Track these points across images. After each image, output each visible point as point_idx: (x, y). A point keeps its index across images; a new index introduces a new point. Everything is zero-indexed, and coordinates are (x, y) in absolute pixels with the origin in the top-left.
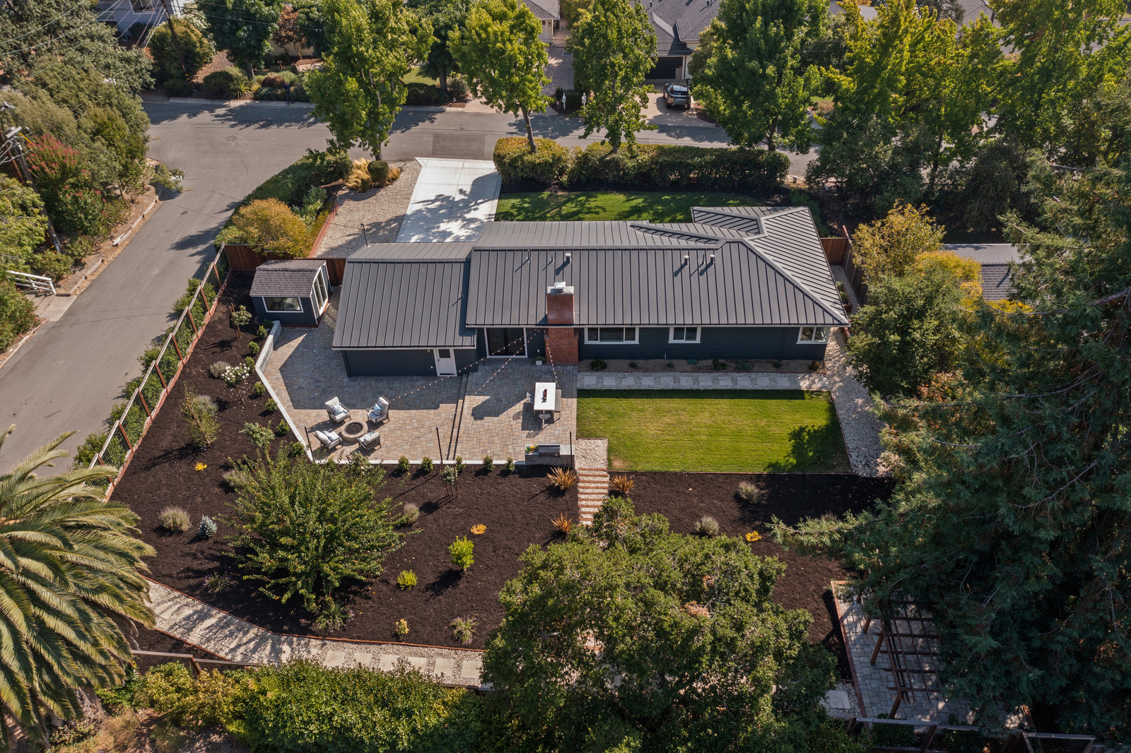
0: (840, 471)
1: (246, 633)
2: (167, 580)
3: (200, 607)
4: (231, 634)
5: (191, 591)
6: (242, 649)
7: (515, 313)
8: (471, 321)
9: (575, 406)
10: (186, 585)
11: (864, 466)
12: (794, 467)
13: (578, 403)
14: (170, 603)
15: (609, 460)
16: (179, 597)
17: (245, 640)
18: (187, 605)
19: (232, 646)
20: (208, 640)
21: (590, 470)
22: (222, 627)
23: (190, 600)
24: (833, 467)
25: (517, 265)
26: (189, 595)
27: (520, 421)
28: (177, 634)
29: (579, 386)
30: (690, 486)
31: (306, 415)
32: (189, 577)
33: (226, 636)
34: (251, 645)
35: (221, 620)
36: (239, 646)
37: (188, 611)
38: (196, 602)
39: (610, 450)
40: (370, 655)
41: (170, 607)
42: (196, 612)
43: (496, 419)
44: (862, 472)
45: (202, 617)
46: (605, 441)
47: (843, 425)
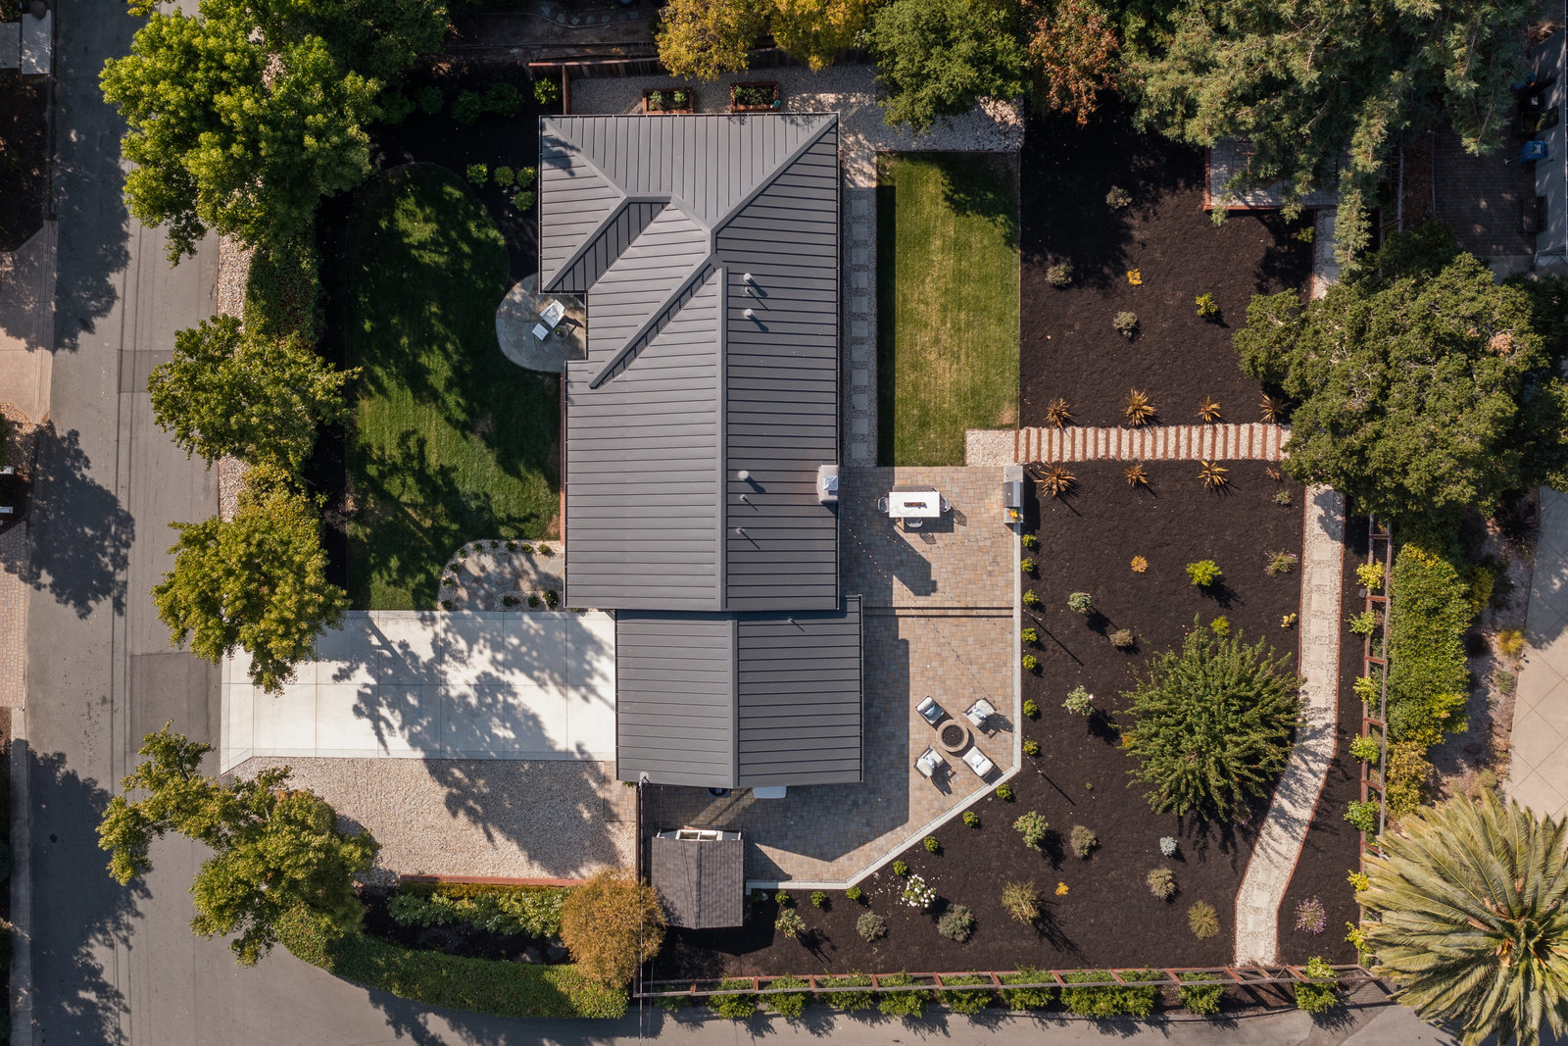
0: (1015, 167)
1: (1297, 768)
2: (1239, 863)
3: (1271, 820)
4: (1299, 781)
5: (1251, 835)
6: (1314, 766)
7: (819, 545)
8: (830, 604)
9: (907, 469)
10: (1243, 843)
11: (1007, 138)
12: (1011, 216)
13: (903, 464)
14: (1269, 850)
15: (1002, 427)
16: (1261, 845)
17: (1304, 766)
18: (1269, 834)
19: (1311, 776)
20: (1306, 800)
21: (1017, 450)
22: (1292, 791)
23: (1263, 833)
24: (1010, 173)
25: (749, 545)
26: (1258, 834)
27: (936, 535)
28: (1302, 832)
29: (873, 464)
30: (1044, 336)
31: (919, 802)
32: (1234, 845)
33: (1302, 785)
34: (1309, 758)
35: (1284, 796)
36: (1311, 771)
37: (1277, 830)
38: (1265, 825)
39: (985, 425)
40: (1311, 646)
41: (1273, 849)
42: (1276, 822)
43: (933, 565)
44: (1018, 143)
45: (1282, 813)
46: (968, 432)
47: (940, 148)
